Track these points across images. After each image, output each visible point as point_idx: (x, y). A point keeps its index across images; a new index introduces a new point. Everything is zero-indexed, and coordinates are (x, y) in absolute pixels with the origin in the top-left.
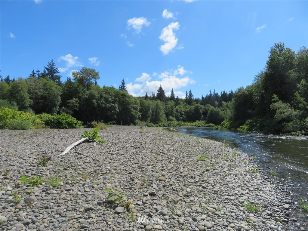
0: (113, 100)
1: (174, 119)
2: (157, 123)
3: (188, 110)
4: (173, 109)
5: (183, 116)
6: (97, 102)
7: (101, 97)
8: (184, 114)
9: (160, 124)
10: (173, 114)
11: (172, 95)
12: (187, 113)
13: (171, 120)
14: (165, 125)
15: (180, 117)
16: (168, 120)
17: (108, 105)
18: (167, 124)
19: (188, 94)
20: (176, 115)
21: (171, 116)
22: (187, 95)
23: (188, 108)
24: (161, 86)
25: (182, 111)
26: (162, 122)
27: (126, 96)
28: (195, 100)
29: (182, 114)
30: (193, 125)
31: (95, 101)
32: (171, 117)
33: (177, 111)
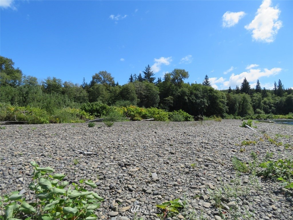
0: (201, 95)
1: (262, 112)
2: (245, 116)
3: (278, 101)
4: (260, 101)
5: (273, 108)
6: (188, 98)
7: (192, 93)
8: (273, 106)
9: (248, 116)
10: (260, 107)
11: (258, 86)
12: (277, 105)
13: (259, 113)
14: (253, 117)
15: (269, 109)
16: (255, 113)
17: (197, 100)
18: (255, 117)
19: (278, 85)
20: (264, 107)
21: (259, 108)
22: (275, 85)
23: (278, 99)
24: (245, 79)
25: (271, 103)
26: (249, 115)
27: (213, 91)
28: (286, 91)
29: (271, 107)
30: (286, 118)
31: (186, 98)
32: (258, 110)
33: (265, 103)
